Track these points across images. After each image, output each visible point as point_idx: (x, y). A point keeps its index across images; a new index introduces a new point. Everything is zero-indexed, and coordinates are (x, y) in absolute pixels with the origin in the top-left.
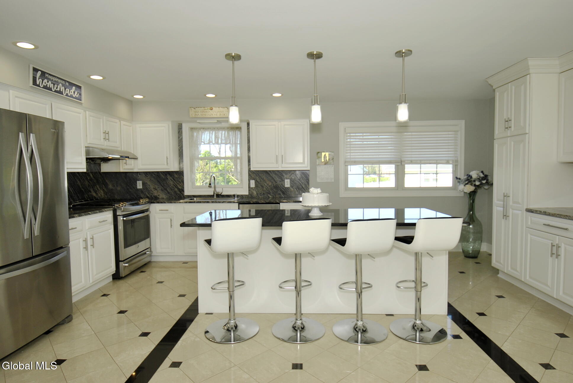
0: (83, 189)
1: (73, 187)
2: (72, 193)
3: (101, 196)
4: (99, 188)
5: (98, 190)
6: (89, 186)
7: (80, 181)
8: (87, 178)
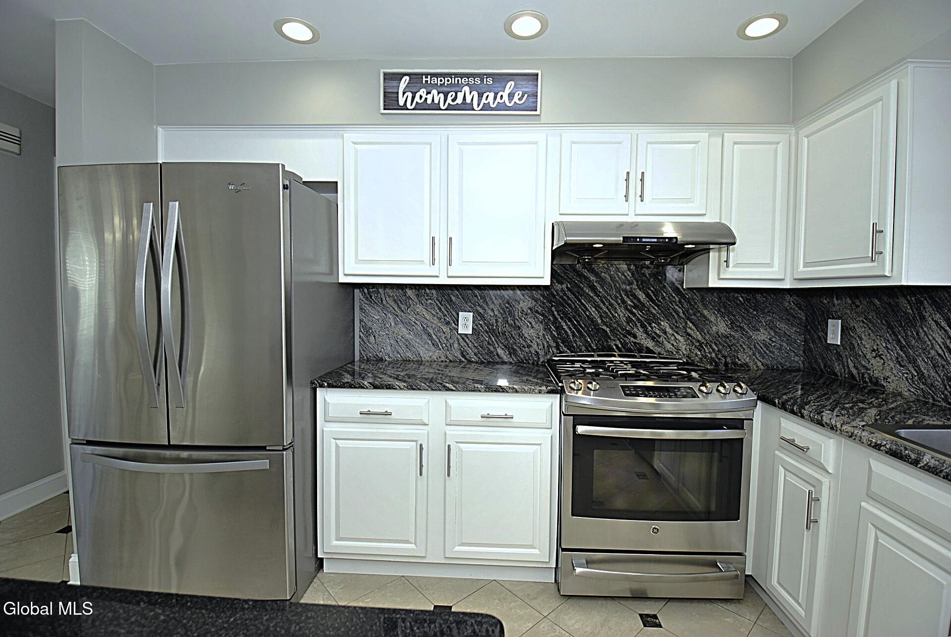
0: (604, 327)
1: (570, 321)
2: (566, 332)
3: (678, 349)
4: (668, 330)
5: (665, 333)
6: (629, 321)
7: (597, 307)
8: (623, 302)
